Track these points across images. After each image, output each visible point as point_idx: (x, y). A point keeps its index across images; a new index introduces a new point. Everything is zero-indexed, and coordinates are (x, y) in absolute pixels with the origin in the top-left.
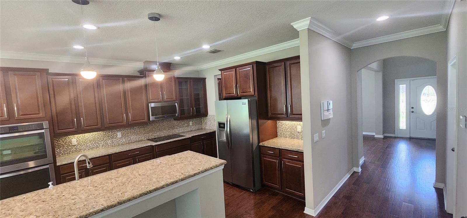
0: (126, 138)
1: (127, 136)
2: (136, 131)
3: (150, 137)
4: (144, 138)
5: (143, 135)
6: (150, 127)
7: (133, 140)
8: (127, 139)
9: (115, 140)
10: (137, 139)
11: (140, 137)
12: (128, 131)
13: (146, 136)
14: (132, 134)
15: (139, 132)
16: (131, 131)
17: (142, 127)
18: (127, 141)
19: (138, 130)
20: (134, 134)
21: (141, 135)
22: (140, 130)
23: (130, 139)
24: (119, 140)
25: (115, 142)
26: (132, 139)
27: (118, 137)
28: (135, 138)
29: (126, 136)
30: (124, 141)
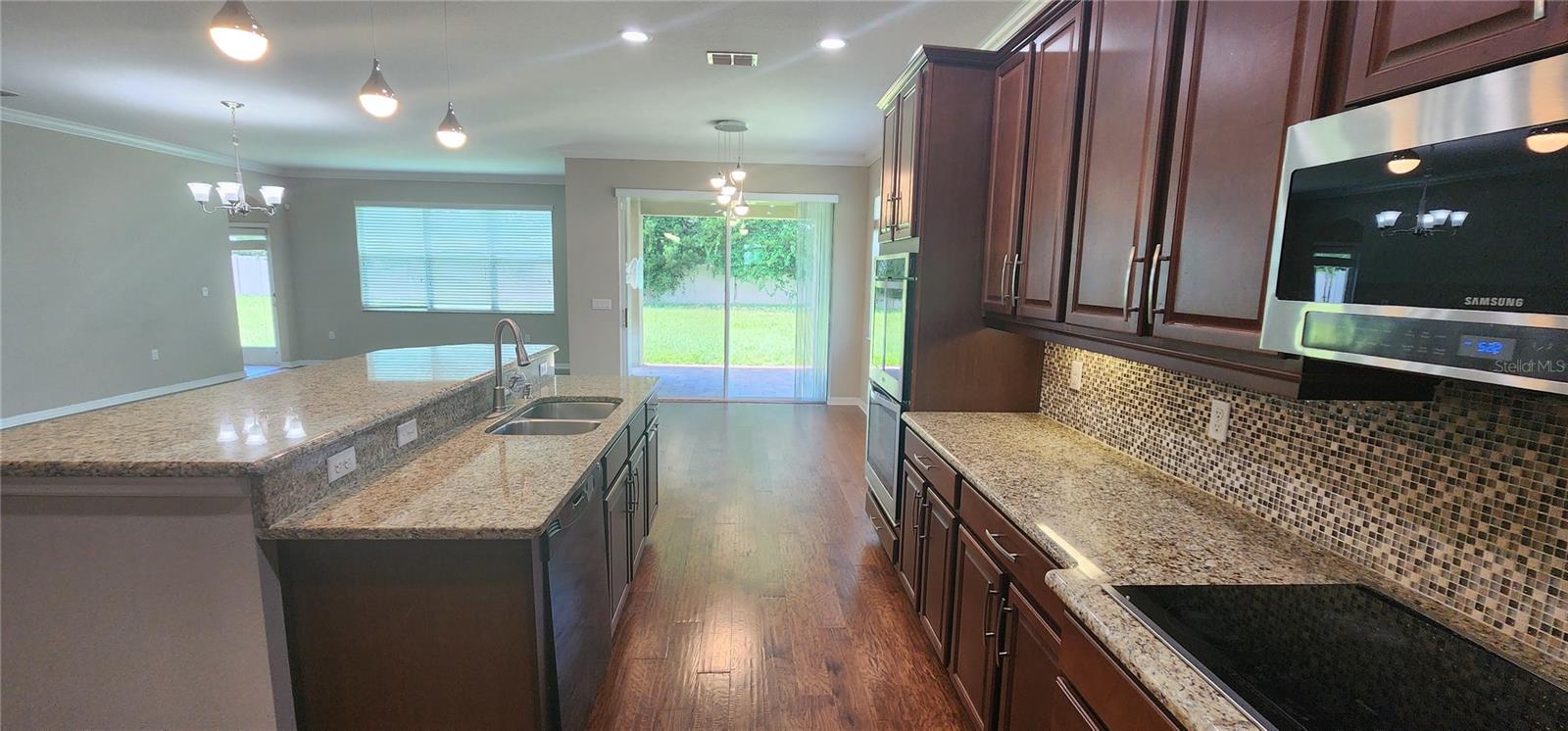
0: (1255, 466)
1: (1262, 450)
2: (1334, 446)
3: (1470, 594)
4: (1393, 560)
5: (1390, 518)
6: (1515, 472)
7: (1292, 515)
8: (1253, 478)
9: (1194, 444)
10: (1328, 531)
11: (1358, 521)
12: (1277, 416)
13: (1420, 554)
14: (1295, 455)
15: (1359, 469)
16: (1298, 429)
17: (1413, 428)
18: (1255, 499)
19: (1362, 447)
20: (1311, 468)
21: (1375, 513)
22: (1377, 451)
23: (1273, 487)
24: (1213, 457)
25: (1192, 459)
26: (1288, 500)
27: (1211, 432)
28: (1312, 503)
29: (1256, 455)
30: (1236, 485)
